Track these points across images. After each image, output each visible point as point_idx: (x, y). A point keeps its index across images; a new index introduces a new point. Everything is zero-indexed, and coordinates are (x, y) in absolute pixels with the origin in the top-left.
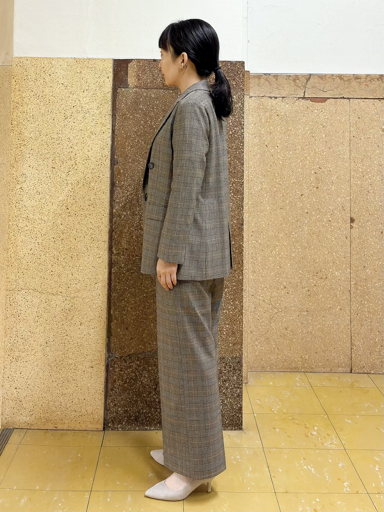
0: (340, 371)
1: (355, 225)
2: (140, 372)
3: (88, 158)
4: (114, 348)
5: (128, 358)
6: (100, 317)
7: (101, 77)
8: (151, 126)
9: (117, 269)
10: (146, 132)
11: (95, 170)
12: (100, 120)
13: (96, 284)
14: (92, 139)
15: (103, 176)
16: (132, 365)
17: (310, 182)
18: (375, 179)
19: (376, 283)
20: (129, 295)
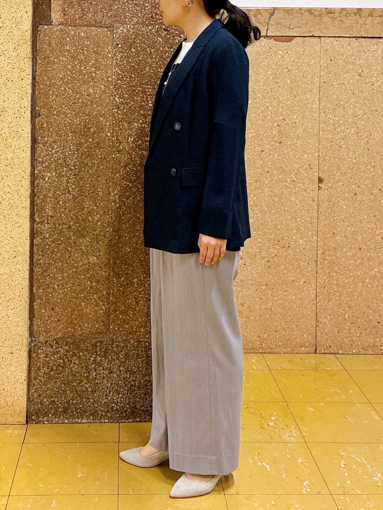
0: (302, 351)
1: (324, 186)
2: (69, 358)
3: (4, 110)
4: (38, 331)
5: (55, 342)
6: (20, 296)
7: (18, 12)
8: (80, 72)
9: (40, 240)
10: (74, 78)
11: (13, 124)
12: (17, 64)
13: (15, 257)
14: (8, 87)
15: (23, 131)
16: (59, 351)
17: (272, 136)
18: (349, 132)
19: (346, 253)
20: (55, 270)
